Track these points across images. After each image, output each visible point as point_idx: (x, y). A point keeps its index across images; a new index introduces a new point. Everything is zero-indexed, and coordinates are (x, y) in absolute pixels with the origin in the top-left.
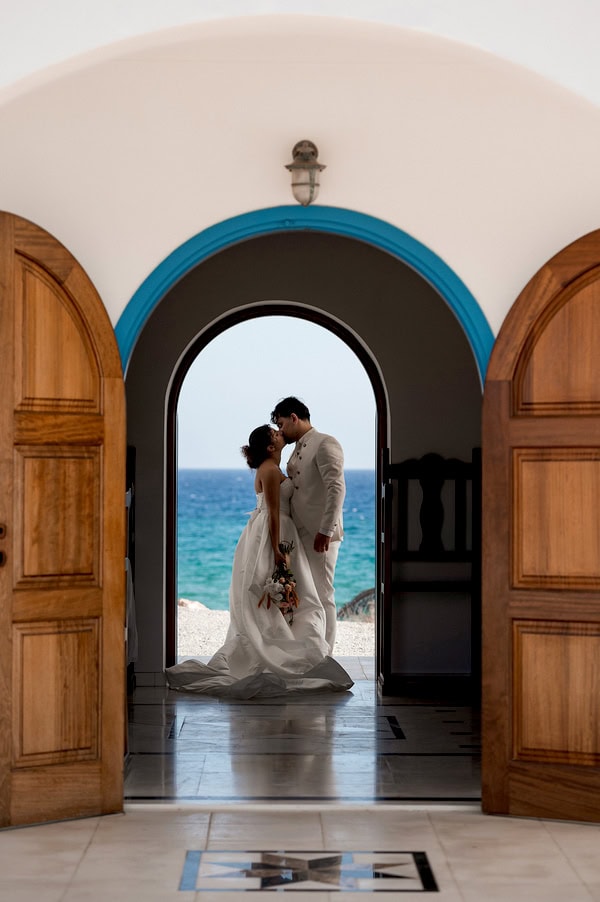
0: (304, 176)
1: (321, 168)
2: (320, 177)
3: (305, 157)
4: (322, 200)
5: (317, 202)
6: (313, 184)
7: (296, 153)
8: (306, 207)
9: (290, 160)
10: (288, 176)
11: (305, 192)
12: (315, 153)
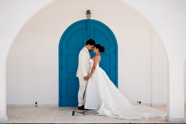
0: (88, 15)
1: (91, 14)
2: (91, 15)
3: (88, 12)
4: (91, 18)
5: (90, 19)
6: (90, 16)
7: (87, 12)
8: (89, 19)
9: (86, 13)
10: (86, 15)
11: (88, 17)
12: (90, 12)
